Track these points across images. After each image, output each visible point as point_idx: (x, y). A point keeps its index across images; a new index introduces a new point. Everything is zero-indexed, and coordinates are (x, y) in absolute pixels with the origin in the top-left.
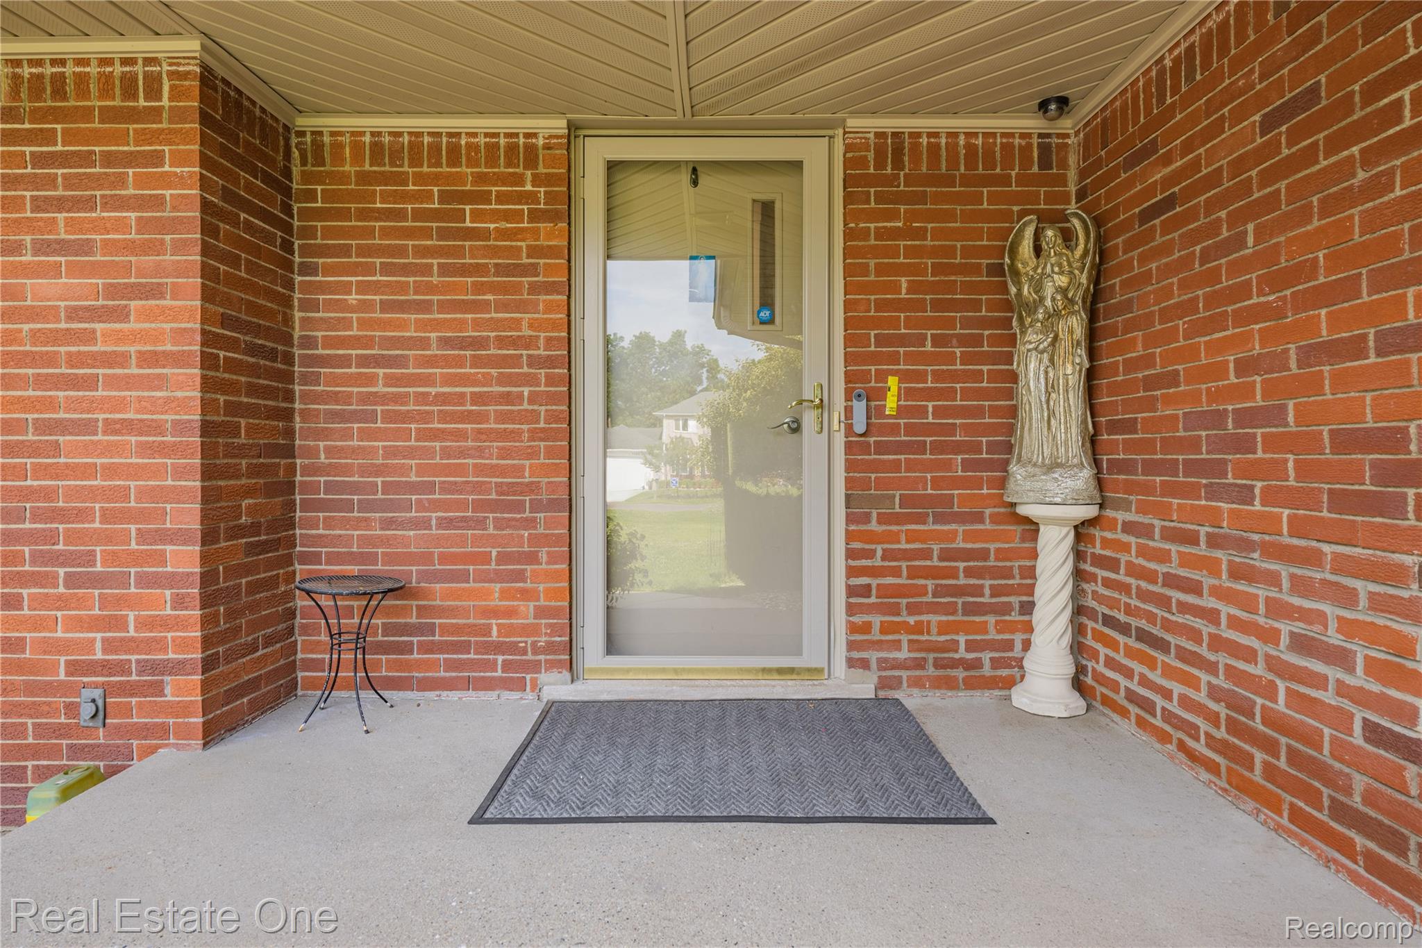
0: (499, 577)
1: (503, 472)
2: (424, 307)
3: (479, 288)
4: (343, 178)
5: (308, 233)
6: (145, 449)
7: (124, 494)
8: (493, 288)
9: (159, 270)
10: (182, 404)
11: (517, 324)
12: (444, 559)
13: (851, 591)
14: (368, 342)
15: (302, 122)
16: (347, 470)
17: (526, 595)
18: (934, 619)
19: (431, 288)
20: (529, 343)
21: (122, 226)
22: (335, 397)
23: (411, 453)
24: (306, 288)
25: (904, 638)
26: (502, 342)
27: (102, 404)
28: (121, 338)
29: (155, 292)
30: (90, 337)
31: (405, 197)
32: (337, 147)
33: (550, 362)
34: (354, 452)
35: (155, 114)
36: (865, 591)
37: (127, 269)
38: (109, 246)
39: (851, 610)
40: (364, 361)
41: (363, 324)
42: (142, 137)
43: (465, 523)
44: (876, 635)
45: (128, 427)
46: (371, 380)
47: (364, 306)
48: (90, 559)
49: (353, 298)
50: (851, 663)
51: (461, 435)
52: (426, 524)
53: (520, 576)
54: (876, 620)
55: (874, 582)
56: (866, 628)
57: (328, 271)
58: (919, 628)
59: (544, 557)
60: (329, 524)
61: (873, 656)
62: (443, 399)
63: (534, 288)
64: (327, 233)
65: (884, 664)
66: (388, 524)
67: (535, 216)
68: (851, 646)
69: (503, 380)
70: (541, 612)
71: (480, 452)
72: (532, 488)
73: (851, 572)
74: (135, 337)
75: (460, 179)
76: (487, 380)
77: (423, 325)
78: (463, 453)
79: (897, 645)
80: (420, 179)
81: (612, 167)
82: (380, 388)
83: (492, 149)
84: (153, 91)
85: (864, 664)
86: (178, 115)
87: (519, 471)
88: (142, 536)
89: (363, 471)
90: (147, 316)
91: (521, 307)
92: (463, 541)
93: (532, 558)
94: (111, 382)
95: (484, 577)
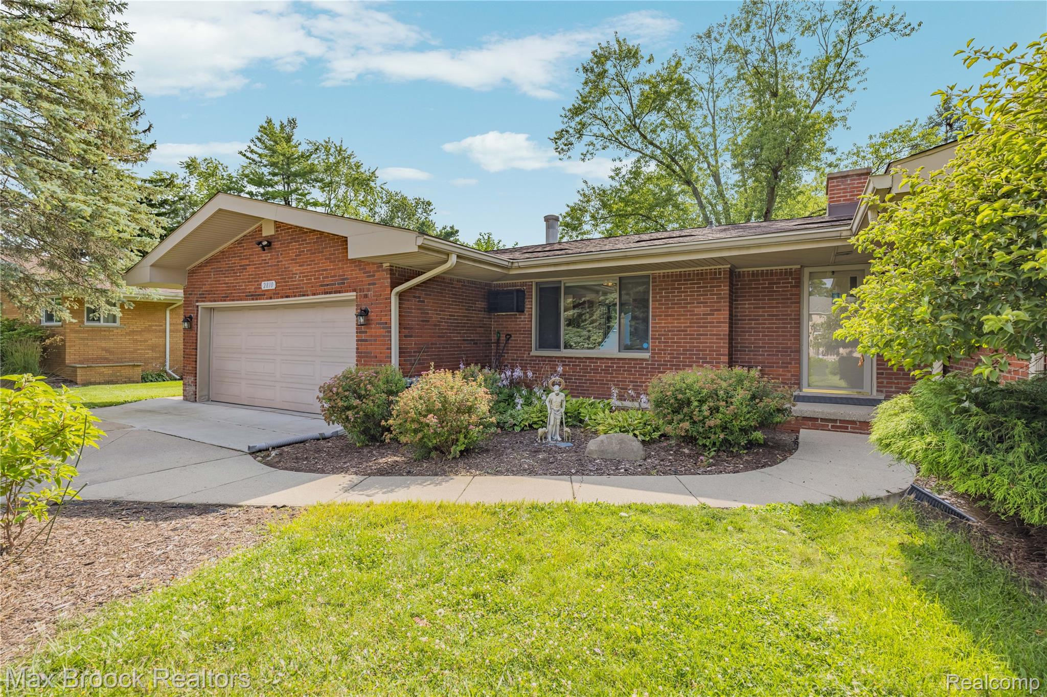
0: (782, 367)
1: (783, 344)
2: (764, 308)
3: (777, 303)
4: (745, 281)
5: (736, 293)
6: (717, 339)
7: (713, 347)
8: (781, 303)
9: (720, 306)
10: (725, 331)
11: (787, 311)
12: (768, 363)
13: (878, 374)
14: (750, 316)
15: (737, 270)
16: (745, 343)
17: (789, 371)
18: (903, 381)
19: (766, 304)
20: (791, 315)
21: (714, 298)
22: (743, 328)
23: (760, 340)
24: (736, 304)
25: (894, 386)
26: (783, 315)
27: (709, 331)
28: (713, 319)
29: (720, 310)
30: (707, 319)
31: (760, 284)
32: (744, 275)
33: (795, 319)
34: (747, 339)
35: (720, 278)
36: (882, 374)
37: (714, 306)
38: (711, 302)
39: (878, 378)
40: (749, 320)
41: (749, 312)
42: (717, 283)
43: (774, 355)
44: (885, 384)
45: (714, 335)
46: (751, 324)
47: (749, 308)
48: (706, 358)
49: (747, 306)
50: (878, 391)
51: (773, 336)
52: (764, 355)
53: (787, 367)
54: (885, 381)
55: (884, 372)
56: (882, 383)
57: (741, 301)
58: (898, 383)
59: (793, 362)
60: (740, 355)
61: (884, 390)
62: (768, 328)
63: (791, 303)
64: (741, 293)
65: (887, 392)
66: (754, 355)
67: (791, 287)
68: (878, 387)
69: (783, 323)
70: (792, 375)
71: (777, 340)
72: (790, 348)
73: (878, 369)
74: (715, 319)
75: (773, 279)
76: (779, 324)
77: (763, 312)
78: (773, 340)
79: (892, 387)
80: (763, 280)
81: (810, 273)
82: (753, 326)
83: (781, 273)
84: (720, 274)
85: (882, 391)
86: (724, 278)
87: (787, 344)
88: (716, 355)
89: (749, 343)
90: (718, 314)
91: (788, 307)
92: (773, 359)
93: (790, 363)
94: (711, 327)
95: (777, 367)
